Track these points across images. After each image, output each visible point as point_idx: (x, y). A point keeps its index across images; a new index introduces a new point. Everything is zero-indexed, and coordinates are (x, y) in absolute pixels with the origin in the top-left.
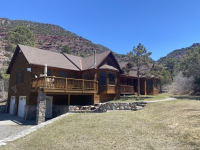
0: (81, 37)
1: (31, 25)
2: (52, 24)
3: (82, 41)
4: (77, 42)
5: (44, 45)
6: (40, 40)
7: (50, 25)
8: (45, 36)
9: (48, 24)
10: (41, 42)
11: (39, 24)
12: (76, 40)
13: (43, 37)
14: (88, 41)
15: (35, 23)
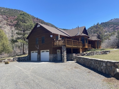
0: (37, 18)
1: (4, 10)
2: (18, 10)
3: (38, 21)
4: (35, 21)
5: (14, 23)
6: (11, 20)
7: (17, 10)
8: (15, 17)
9: (15, 10)
10: (12, 21)
11: (9, 9)
12: (35, 20)
13: (13, 18)
14: (42, 20)
15: (7, 9)
